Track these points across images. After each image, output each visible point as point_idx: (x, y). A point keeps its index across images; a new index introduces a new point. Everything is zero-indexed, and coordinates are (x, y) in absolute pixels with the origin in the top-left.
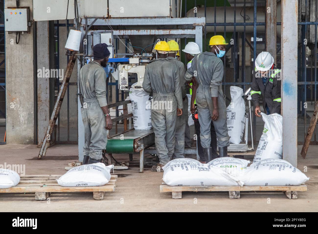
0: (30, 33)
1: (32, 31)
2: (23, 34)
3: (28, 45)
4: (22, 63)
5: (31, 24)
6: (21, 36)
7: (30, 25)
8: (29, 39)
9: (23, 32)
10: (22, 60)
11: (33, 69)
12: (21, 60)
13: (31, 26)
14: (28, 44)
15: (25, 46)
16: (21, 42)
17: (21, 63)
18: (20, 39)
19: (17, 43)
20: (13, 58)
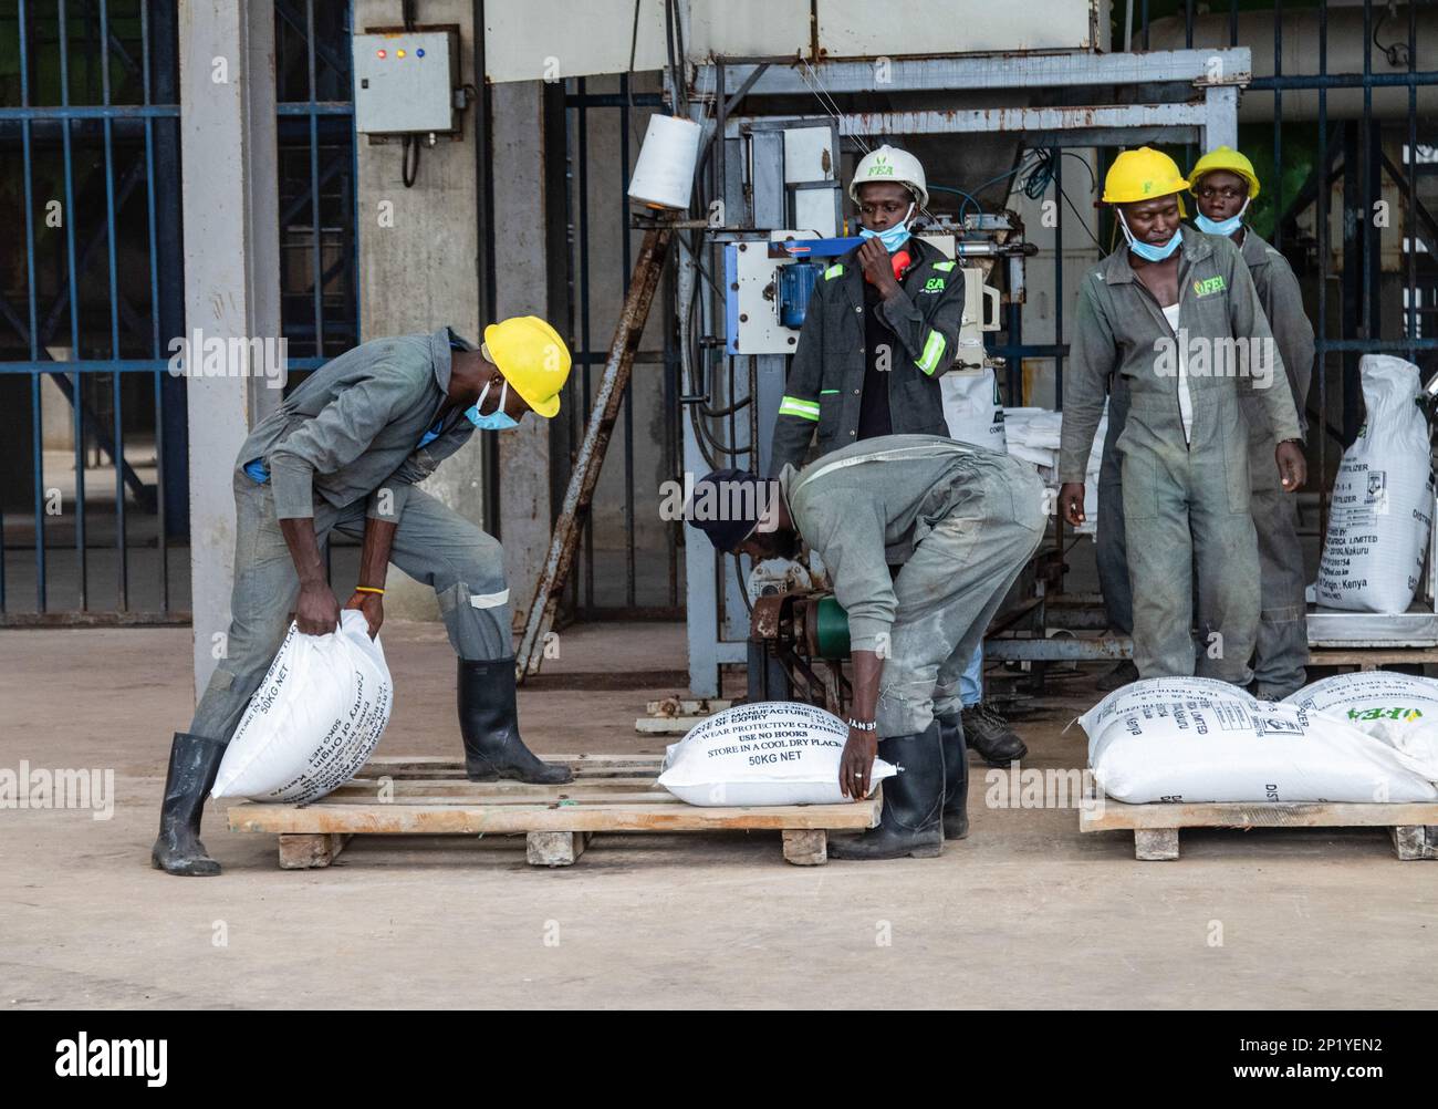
0: (461, 139)
1: (470, 128)
2: (432, 142)
3: (452, 192)
4: (429, 267)
5: (467, 101)
6: (425, 154)
7: (462, 105)
8: (460, 165)
9: (432, 136)
10: (429, 258)
11: (475, 294)
12: (424, 256)
13: (467, 109)
14: (455, 188)
15: (440, 196)
16: (422, 180)
17: (425, 269)
18: (421, 167)
19: (408, 184)
20: (390, 250)
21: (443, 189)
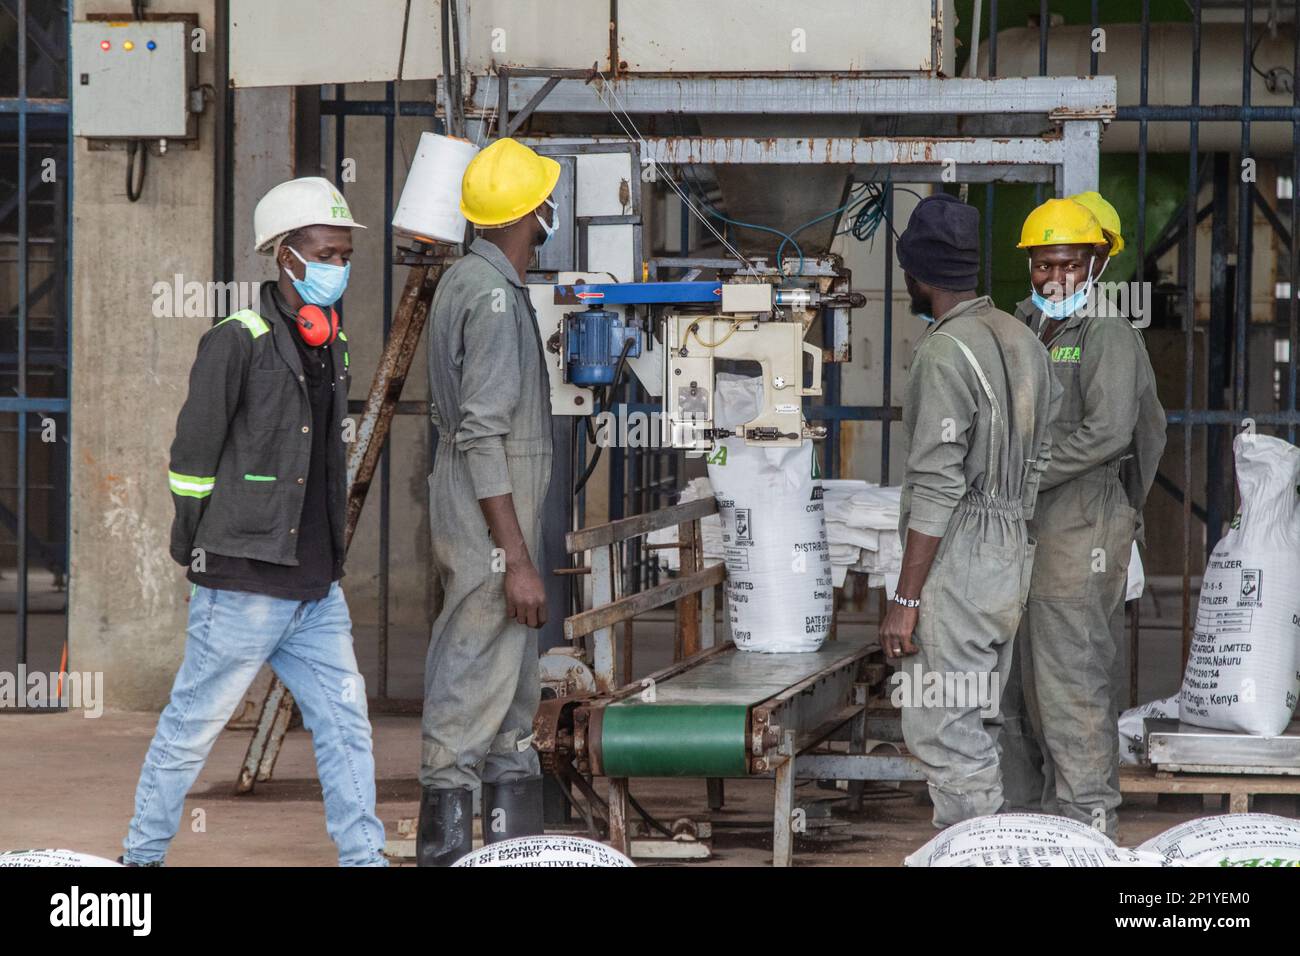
0: (198, 148)
1: (208, 135)
2: (163, 149)
3: (186, 209)
5: (205, 103)
6: (154, 163)
7: (199, 108)
8: (195, 175)
9: (163, 143)
12: (150, 282)
13: (204, 113)
14: (189, 204)
15: (171, 212)
16: (150, 193)
17: (150, 297)
18: (150, 178)
19: (133, 197)
20: (109, 273)
21: (173, 206)
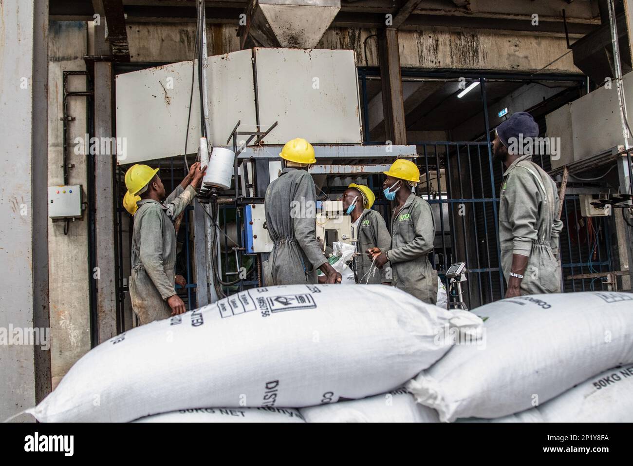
0: (83, 220)
1: (86, 218)
2: (74, 220)
4: (72, 261)
5: (86, 208)
6: (71, 225)
7: (84, 208)
8: (83, 227)
9: (74, 218)
10: (72, 258)
11: (87, 269)
12: (70, 257)
13: (85, 210)
14: (81, 236)
15: (76, 238)
16: (70, 233)
17: (71, 261)
18: (70, 229)
19: (66, 234)
20: (59, 256)
21: (76, 236)
